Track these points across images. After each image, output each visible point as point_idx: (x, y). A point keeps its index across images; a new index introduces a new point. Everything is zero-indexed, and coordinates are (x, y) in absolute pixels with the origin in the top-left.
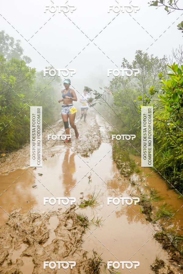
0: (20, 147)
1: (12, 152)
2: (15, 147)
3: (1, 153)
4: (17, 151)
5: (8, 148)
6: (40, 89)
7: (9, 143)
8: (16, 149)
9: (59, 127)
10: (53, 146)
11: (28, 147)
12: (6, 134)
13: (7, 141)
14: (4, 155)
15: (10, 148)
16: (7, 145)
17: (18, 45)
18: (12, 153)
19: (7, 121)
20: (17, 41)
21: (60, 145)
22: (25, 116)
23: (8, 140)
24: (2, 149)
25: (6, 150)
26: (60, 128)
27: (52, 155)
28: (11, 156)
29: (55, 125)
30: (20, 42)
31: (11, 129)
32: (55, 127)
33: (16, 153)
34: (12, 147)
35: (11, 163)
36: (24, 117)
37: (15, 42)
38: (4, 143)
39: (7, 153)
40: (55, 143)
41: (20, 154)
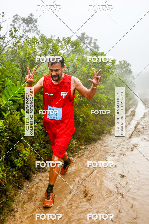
0: (98, 139)
1: (91, 143)
2: (94, 139)
3: (80, 145)
4: (95, 143)
5: (87, 140)
6: (115, 81)
7: (88, 135)
8: (95, 141)
9: (131, 117)
10: (130, 138)
11: (106, 138)
12: (86, 125)
13: (86, 133)
14: (83, 147)
15: (89, 139)
16: (87, 137)
17: (95, 43)
18: (90, 145)
19: (87, 112)
20: (94, 40)
21: (137, 136)
22: (103, 106)
23: (88, 131)
24: (82, 141)
25: (86, 141)
26: (133, 117)
27: (131, 149)
28: (89, 149)
29: (127, 114)
30: (96, 41)
31: (91, 120)
32: (128, 116)
33: (94, 145)
34: (91, 138)
35: (90, 157)
36: (102, 108)
37: (93, 41)
38: (83, 135)
39: (86, 144)
40: (132, 135)
41: (98, 146)
